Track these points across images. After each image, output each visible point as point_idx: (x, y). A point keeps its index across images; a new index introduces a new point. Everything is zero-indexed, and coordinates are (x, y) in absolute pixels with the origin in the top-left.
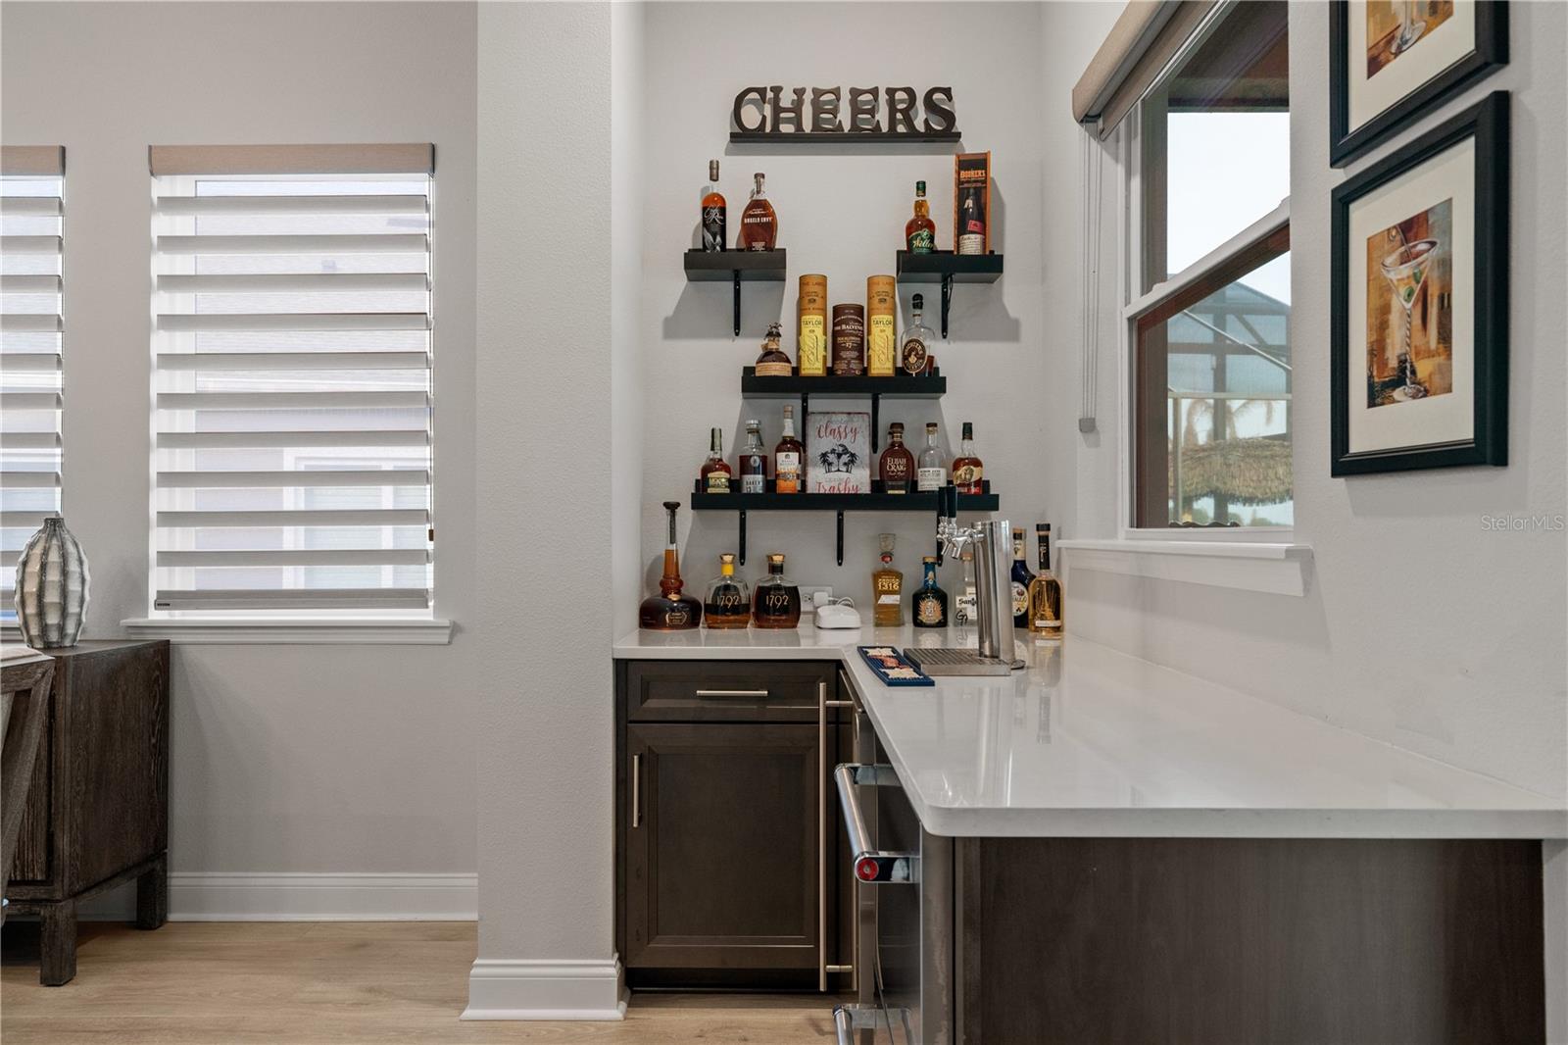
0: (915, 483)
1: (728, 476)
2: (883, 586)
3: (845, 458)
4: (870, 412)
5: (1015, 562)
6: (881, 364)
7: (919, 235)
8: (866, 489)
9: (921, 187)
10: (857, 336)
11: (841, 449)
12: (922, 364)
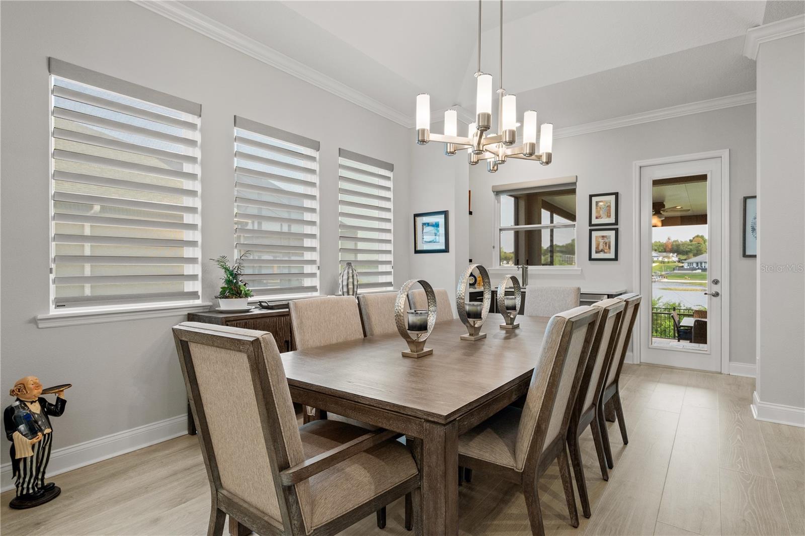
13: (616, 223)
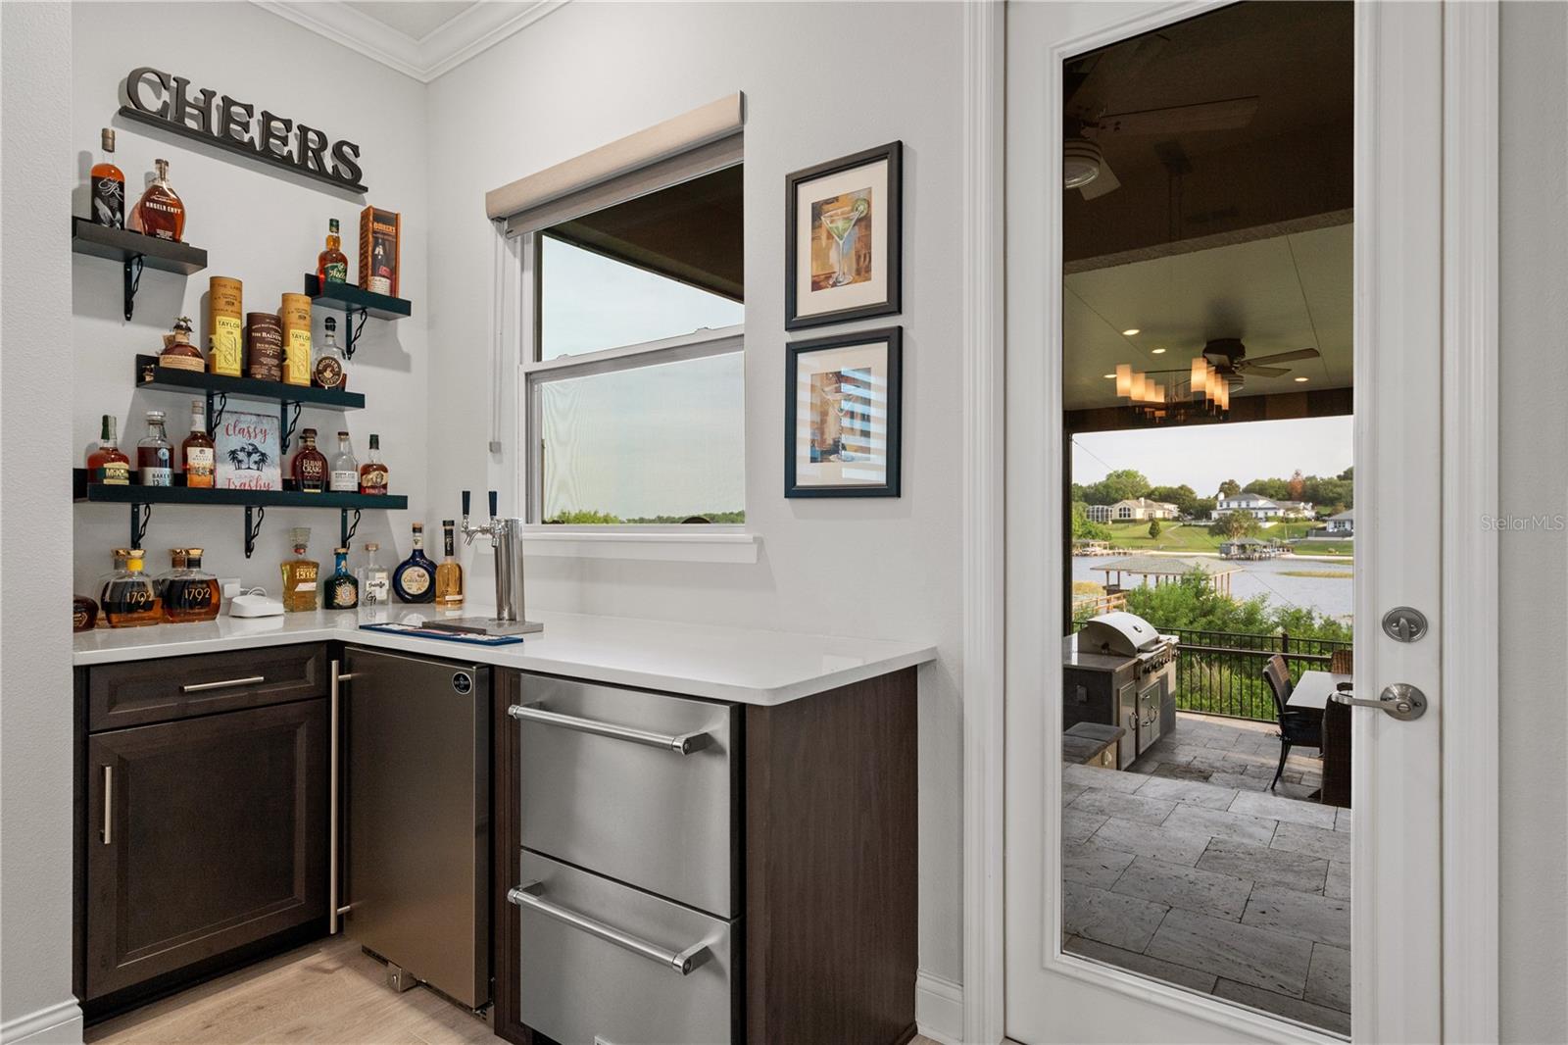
0: (328, 484)
1: (127, 467)
2: (300, 575)
3: (255, 457)
4: (279, 415)
5: (414, 551)
6: (299, 373)
7: (337, 267)
8: (278, 487)
9: (334, 224)
10: (277, 345)
11: (251, 448)
12: (337, 380)
13: (895, 303)
